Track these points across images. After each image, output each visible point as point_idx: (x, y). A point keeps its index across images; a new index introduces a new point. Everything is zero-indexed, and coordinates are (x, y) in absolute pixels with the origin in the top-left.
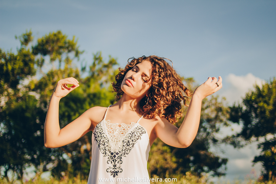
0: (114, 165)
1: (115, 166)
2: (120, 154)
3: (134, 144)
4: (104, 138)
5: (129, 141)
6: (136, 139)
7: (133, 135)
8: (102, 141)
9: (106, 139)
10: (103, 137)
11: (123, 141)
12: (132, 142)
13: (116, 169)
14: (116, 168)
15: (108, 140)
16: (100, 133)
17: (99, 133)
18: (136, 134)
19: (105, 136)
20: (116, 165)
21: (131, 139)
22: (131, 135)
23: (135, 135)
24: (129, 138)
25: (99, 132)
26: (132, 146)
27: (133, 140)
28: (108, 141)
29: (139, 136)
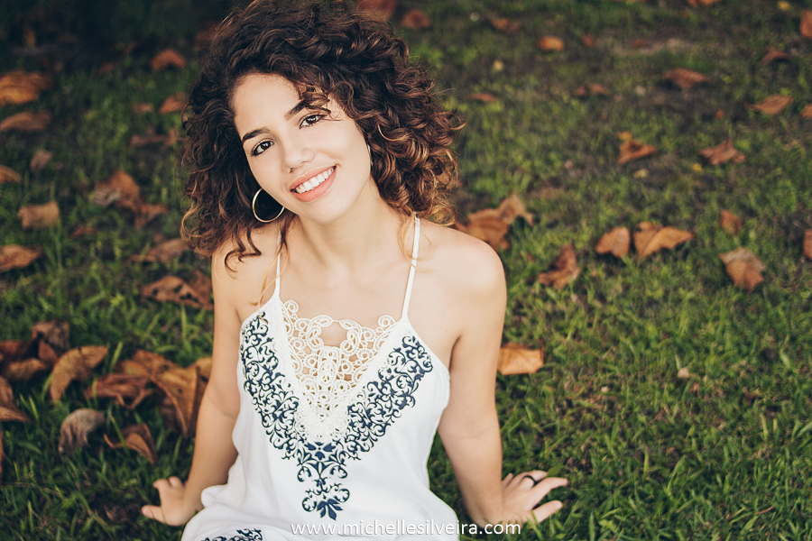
0: (318, 481)
1: (321, 482)
2: (339, 449)
3: (387, 424)
4: (282, 395)
5: (372, 412)
6: (397, 407)
7: (384, 390)
8: (275, 403)
9: (287, 396)
10: (278, 390)
11: (350, 408)
12: (380, 417)
13: (326, 491)
14: (324, 487)
15: (296, 400)
16: (268, 371)
17: (262, 371)
18: (395, 388)
19: (285, 388)
20: (323, 480)
21: (379, 407)
22: (376, 391)
23: (393, 392)
24: (372, 399)
25: (265, 367)
26: (380, 428)
27: (385, 409)
28: (296, 404)
29: (405, 395)
